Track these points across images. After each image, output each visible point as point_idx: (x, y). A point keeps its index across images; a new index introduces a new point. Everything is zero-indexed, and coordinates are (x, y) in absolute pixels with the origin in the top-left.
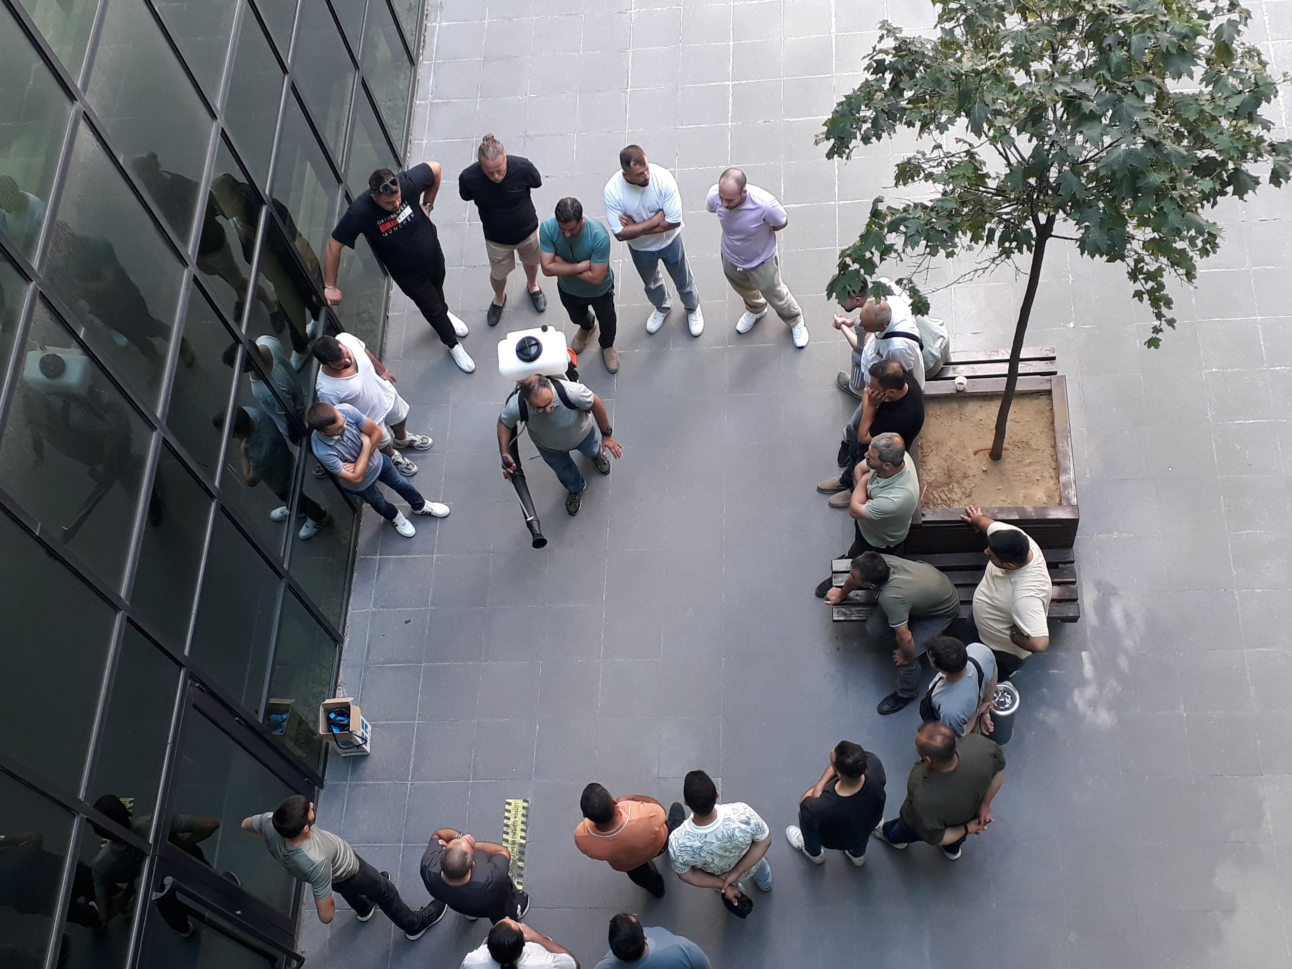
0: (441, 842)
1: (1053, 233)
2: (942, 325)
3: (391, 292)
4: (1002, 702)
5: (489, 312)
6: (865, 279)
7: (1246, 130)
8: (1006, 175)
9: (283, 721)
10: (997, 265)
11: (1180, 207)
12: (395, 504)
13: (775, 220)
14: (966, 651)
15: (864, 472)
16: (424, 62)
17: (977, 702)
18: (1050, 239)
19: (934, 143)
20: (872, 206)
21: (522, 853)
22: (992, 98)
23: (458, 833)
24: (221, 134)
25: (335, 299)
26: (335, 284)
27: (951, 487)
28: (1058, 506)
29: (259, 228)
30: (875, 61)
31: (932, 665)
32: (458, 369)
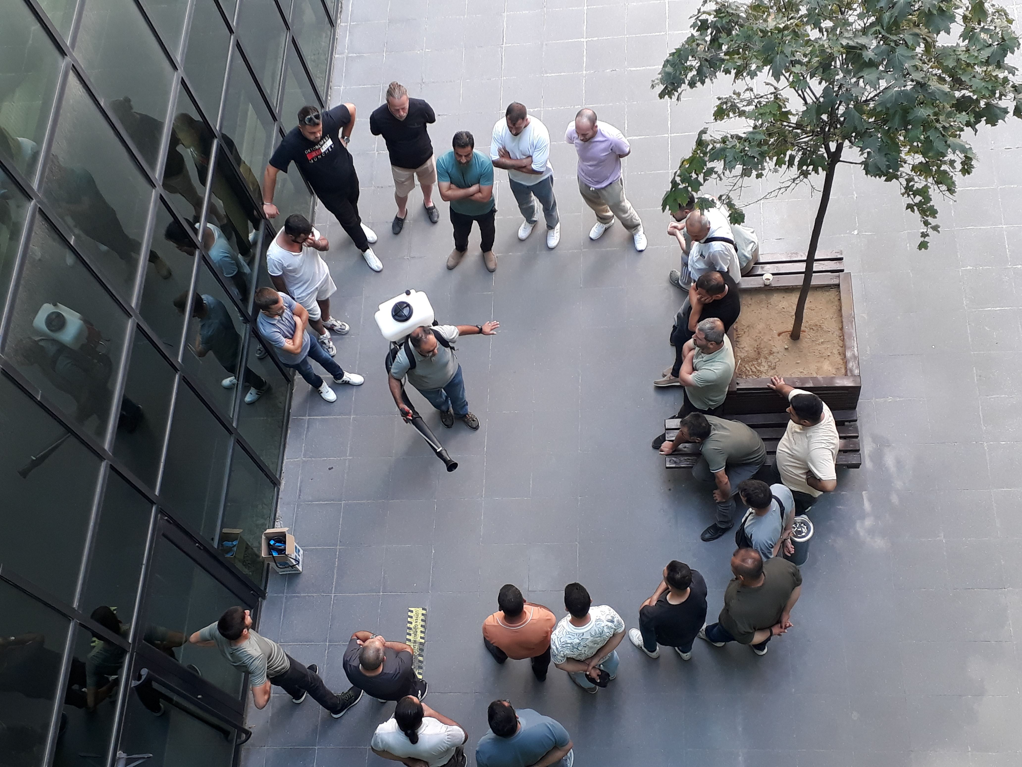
0: (359, 642)
1: (841, 159)
2: (753, 232)
3: (316, 208)
4: (800, 531)
5: (393, 224)
6: (693, 195)
7: (994, 74)
8: (803, 112)
9: (233, 547)
10: (797, 184)
11: (943, 136)
12: (320, 376)
13: (620, 149)
14: (770, 490)
15: (691, 350)
16: (341, 24)
17: (780, 531)
18: (839, 163)
19: (746, 87)
20: (697, 136)
21: (422, 650)
22: (792, 50)
23: (372, 635)
24: (181, 82)
25: (272, 213)
26: (271, 201)
27: (759, 361)
28: (844, 376)
29: (211, 156)
30: (700, 20)
31: (745, 503)
32: (369, 268)
